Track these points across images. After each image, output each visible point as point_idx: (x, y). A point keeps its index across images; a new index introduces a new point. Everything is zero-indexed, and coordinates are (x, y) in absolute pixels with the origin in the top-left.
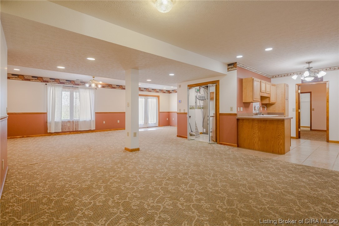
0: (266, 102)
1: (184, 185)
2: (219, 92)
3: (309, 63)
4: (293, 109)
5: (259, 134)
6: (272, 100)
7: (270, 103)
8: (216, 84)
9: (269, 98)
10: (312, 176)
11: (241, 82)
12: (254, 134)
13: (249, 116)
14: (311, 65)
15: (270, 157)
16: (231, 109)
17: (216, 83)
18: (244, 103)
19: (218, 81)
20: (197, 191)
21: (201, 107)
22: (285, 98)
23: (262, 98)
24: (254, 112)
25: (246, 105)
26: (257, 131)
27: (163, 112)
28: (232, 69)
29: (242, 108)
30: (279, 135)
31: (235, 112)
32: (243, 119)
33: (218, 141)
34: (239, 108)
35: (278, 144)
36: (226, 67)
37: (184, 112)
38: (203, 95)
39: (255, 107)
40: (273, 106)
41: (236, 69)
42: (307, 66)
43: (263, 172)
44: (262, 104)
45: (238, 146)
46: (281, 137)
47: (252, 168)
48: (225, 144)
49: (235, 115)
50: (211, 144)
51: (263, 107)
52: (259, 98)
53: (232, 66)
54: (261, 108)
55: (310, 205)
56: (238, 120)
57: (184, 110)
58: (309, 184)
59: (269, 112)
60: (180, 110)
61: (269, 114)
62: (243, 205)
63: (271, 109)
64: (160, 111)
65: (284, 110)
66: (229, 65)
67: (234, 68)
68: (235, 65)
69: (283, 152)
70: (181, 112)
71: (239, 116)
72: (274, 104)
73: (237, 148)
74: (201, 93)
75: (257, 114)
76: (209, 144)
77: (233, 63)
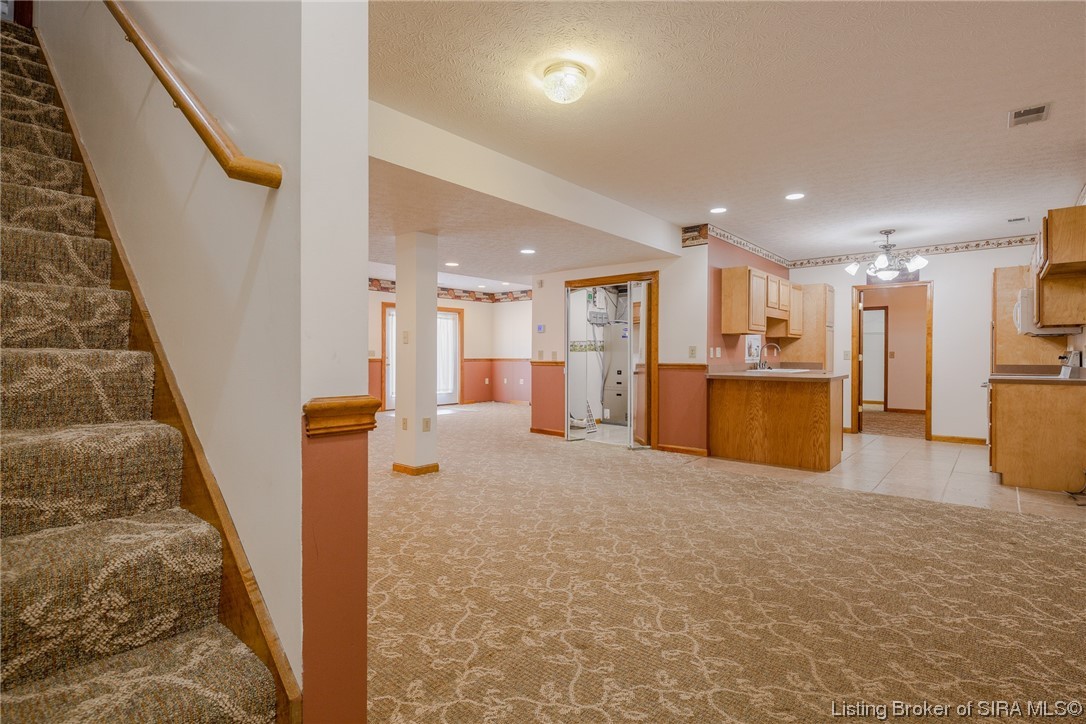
0: (779, 332)
1: (602, 547)
2: (657, 305)
3: (888, 233)
4: (846, 354)
5: (766, 419)
6: (794, 329)
7: (789, 336)
8: (648, 282)
9: (784, 323)
10: (898, 516)
11: (717, 276)
12: (752, 419)
13: (735, 371)
14: (892, 239)
15: (795, 479)
16: (693, 351)
17: (651, 279)
18: (724, 335)
19: (655, 273)
20: (641, 558)
21: (599, 344)
22: (826, 325)
23: (771, 322)
24: (748, 360)
25: (730, 341)
26: (761, 412)
27: (475, 360)
28: (695, 242)
29: (718, 350)
30: (817, 422)
31: (701, 358)
32: (723, 381)
33: (654, 440)
34: (712, 349)
35: (814, 445)
36: (680, 235)
37: (554, 360)
38: (602, 311)
39: (750, 347)
40: (795, 345)
41: (705, 241)
42: (882, 240)
43: (786, 513)
44: (769, 340)
45: (710, 454)
46: (822, 426)
47: (759, 504)
48: (673, 450)
49: (704, 367)
50: (634, 449)
51: (771, 348)
52: (764, 322)
53: (696, 233)
54: (766, 349)
55: (901, 572)
56: (710, 381)
57: (554, 354)
58: (892, 533)
59: (785, 360)
60: (541, 354)
61: (783, 365)
62: (756, 580)
63: (791, 353)
64: (466, 357)
65: (824, 355)
66: (686, 230)
67: (701, 240)
68: (703, 232)
69: (825, 464)
70: (545, 359)
71: (712, 372)
72: (799, 339)
73: (706, 459)
74: (597, 303)
75: (754, 367)
76: (629, 449)
77: (698, 226)
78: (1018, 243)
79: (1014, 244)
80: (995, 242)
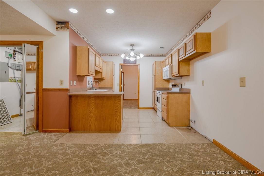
0: (99, 76)
2: (42, 58)
3: (132, 45)
4: (118, 84)
5: (96, 112)
6: (104, 76)
7: (102, 78)
8: (37, 46)
9: (101, 73)
11: (74, 50)
12: (90, 112)
13: (83, 91)
16: (61, 82)
17: (39, 44)
18: (78, 76)
19: (42, 42)
22: (113, 75)
23: (97, 72)
24: (88, 86)
25: (80, 78)
26: (94, 109)
28: (63, 29)
29: (75, 82)
30: (116, 112)
31: (66, 86)
32: (77, 96)
33: (40, 127)
34: (71, 82)
35: (115, 121)
36: (55, 25)
39: (89, 81)
41: (68, 30)
42: (131, 48)
44: (95, 79)
45: (71, 130)
46: (118, 113)
48: (51, 132)
49: (67, 90)
50: (27, 135)
51: (96, 82)
52: (94, 72)
53: (63, 25)
54: (94, 83)
56: (70, 97)
59: (100, 86)
61: (100, 88)
63: (102, 84)
65: (112, 85)
66: (58, 23)
67: (66, 29)
68: (67, 25)
69: (119, 128)
71: (71, 93)
72: (105, 79)
75: (90, 89)
76: (24, 135)
77: (64, 22)
78: (158, 56)
79: (157, 56)
80: (153, 55)
